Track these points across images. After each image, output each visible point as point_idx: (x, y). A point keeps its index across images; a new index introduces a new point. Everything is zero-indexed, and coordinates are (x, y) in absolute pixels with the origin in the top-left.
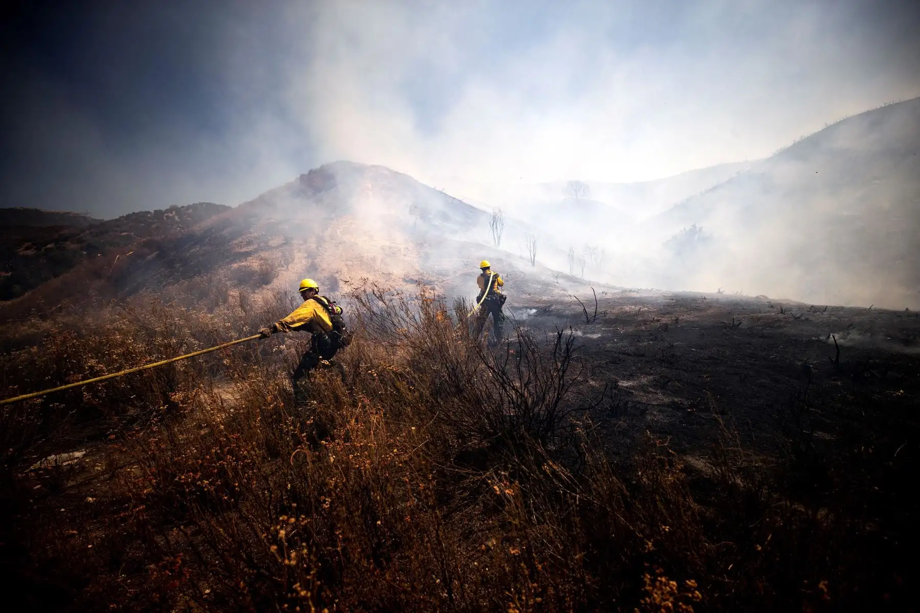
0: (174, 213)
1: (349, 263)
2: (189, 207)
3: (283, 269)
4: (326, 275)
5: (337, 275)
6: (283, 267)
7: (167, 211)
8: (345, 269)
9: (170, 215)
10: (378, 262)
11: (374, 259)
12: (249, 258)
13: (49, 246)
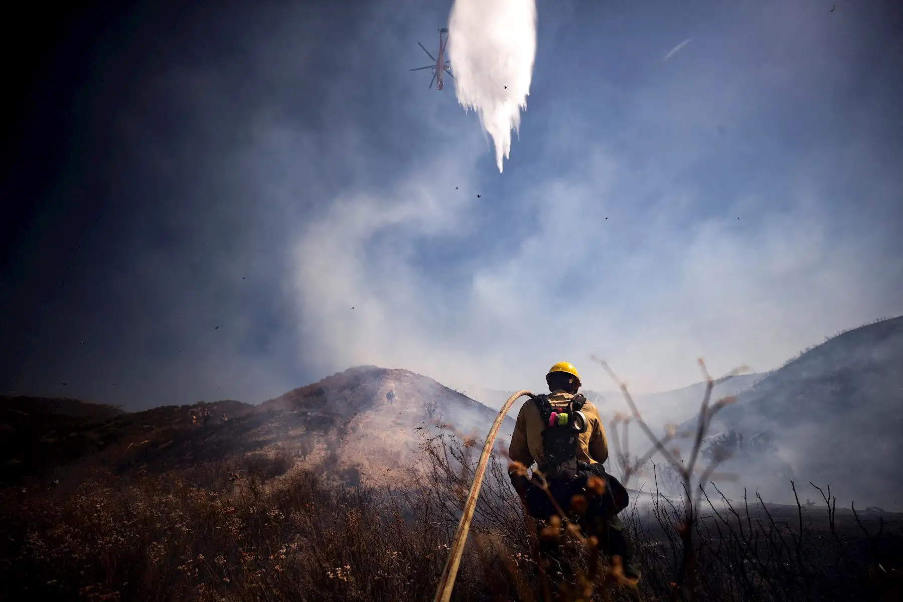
0: (200, 408)
1: (372, 457)
2: (215, 404)
3: (299, 459)
4: (346, 468)
5: (358, 468)
6: (299, 457)
7: (194, 406)
8: (366, 463)
9: (196, 410)
10: (403, 457)
11: (398, 455)
12: (265, 447)
13: (72, 435)
